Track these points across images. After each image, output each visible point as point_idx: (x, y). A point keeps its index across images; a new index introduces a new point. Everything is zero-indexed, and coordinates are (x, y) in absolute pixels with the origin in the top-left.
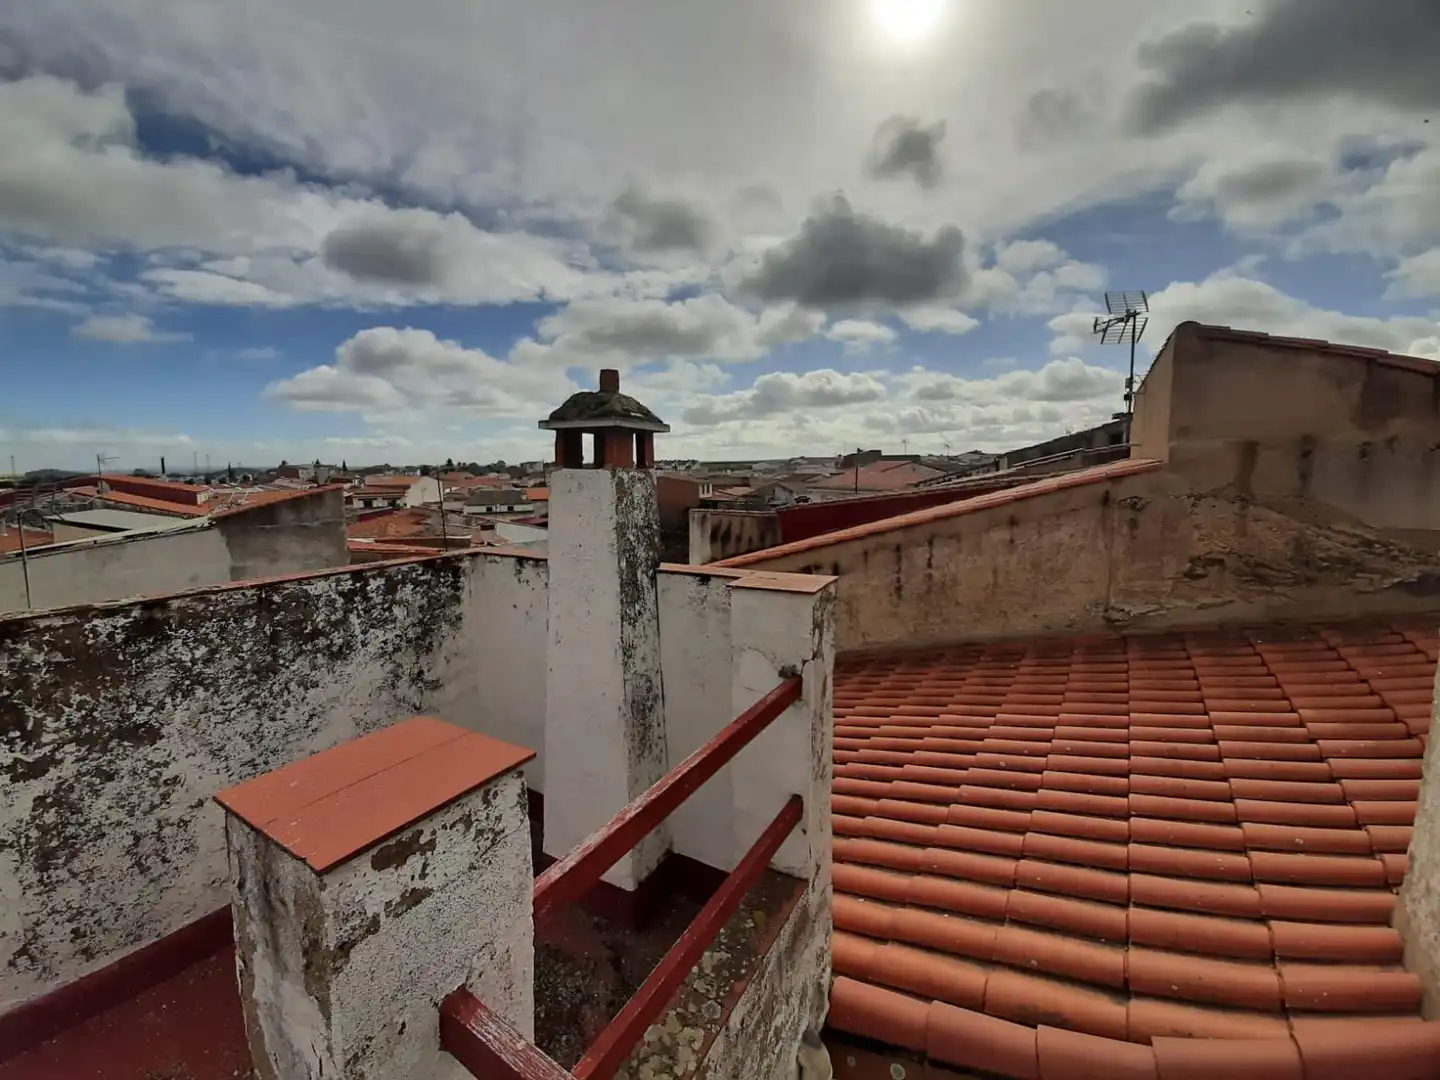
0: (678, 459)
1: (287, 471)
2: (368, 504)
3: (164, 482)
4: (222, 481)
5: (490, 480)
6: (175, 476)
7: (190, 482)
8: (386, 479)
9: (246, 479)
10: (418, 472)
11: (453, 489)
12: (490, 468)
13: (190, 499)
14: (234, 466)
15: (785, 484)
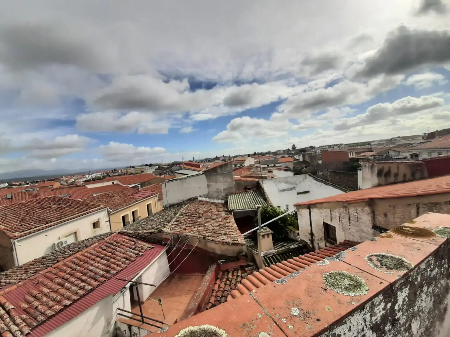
0: (334, 144)
1: (217, 158)
2: (235, 166)
3: (194, 163)
4: (205, 162)
5: (267, 157)
6: (196, 161)
7: (199, 163)
8: (240, 159)
9: (209, 161)
10: (247, 156)
11: (257, 160)
12: (267, 153)
13: (198, 166)
14: (207, 158)
15: (394, 149)
